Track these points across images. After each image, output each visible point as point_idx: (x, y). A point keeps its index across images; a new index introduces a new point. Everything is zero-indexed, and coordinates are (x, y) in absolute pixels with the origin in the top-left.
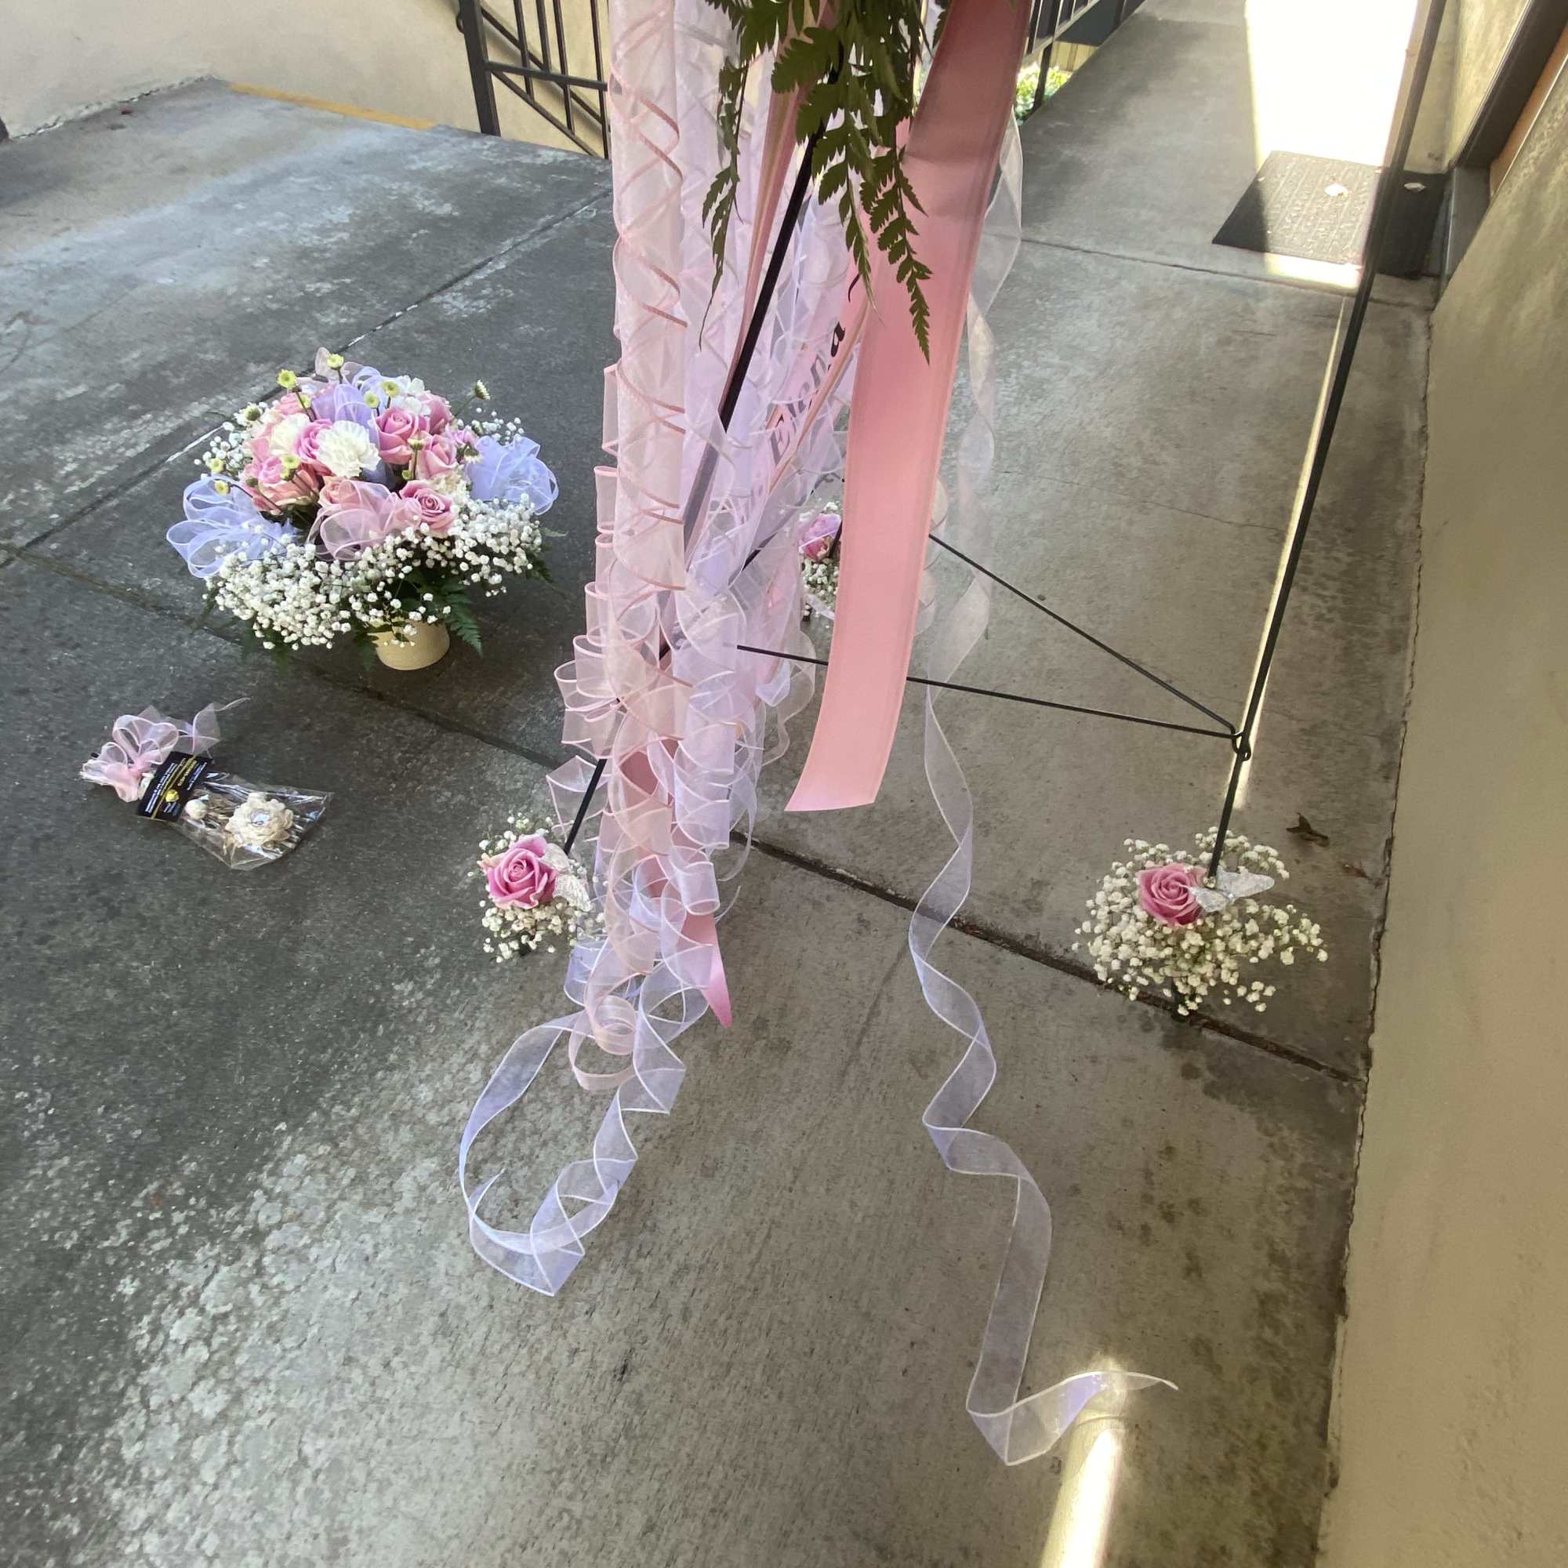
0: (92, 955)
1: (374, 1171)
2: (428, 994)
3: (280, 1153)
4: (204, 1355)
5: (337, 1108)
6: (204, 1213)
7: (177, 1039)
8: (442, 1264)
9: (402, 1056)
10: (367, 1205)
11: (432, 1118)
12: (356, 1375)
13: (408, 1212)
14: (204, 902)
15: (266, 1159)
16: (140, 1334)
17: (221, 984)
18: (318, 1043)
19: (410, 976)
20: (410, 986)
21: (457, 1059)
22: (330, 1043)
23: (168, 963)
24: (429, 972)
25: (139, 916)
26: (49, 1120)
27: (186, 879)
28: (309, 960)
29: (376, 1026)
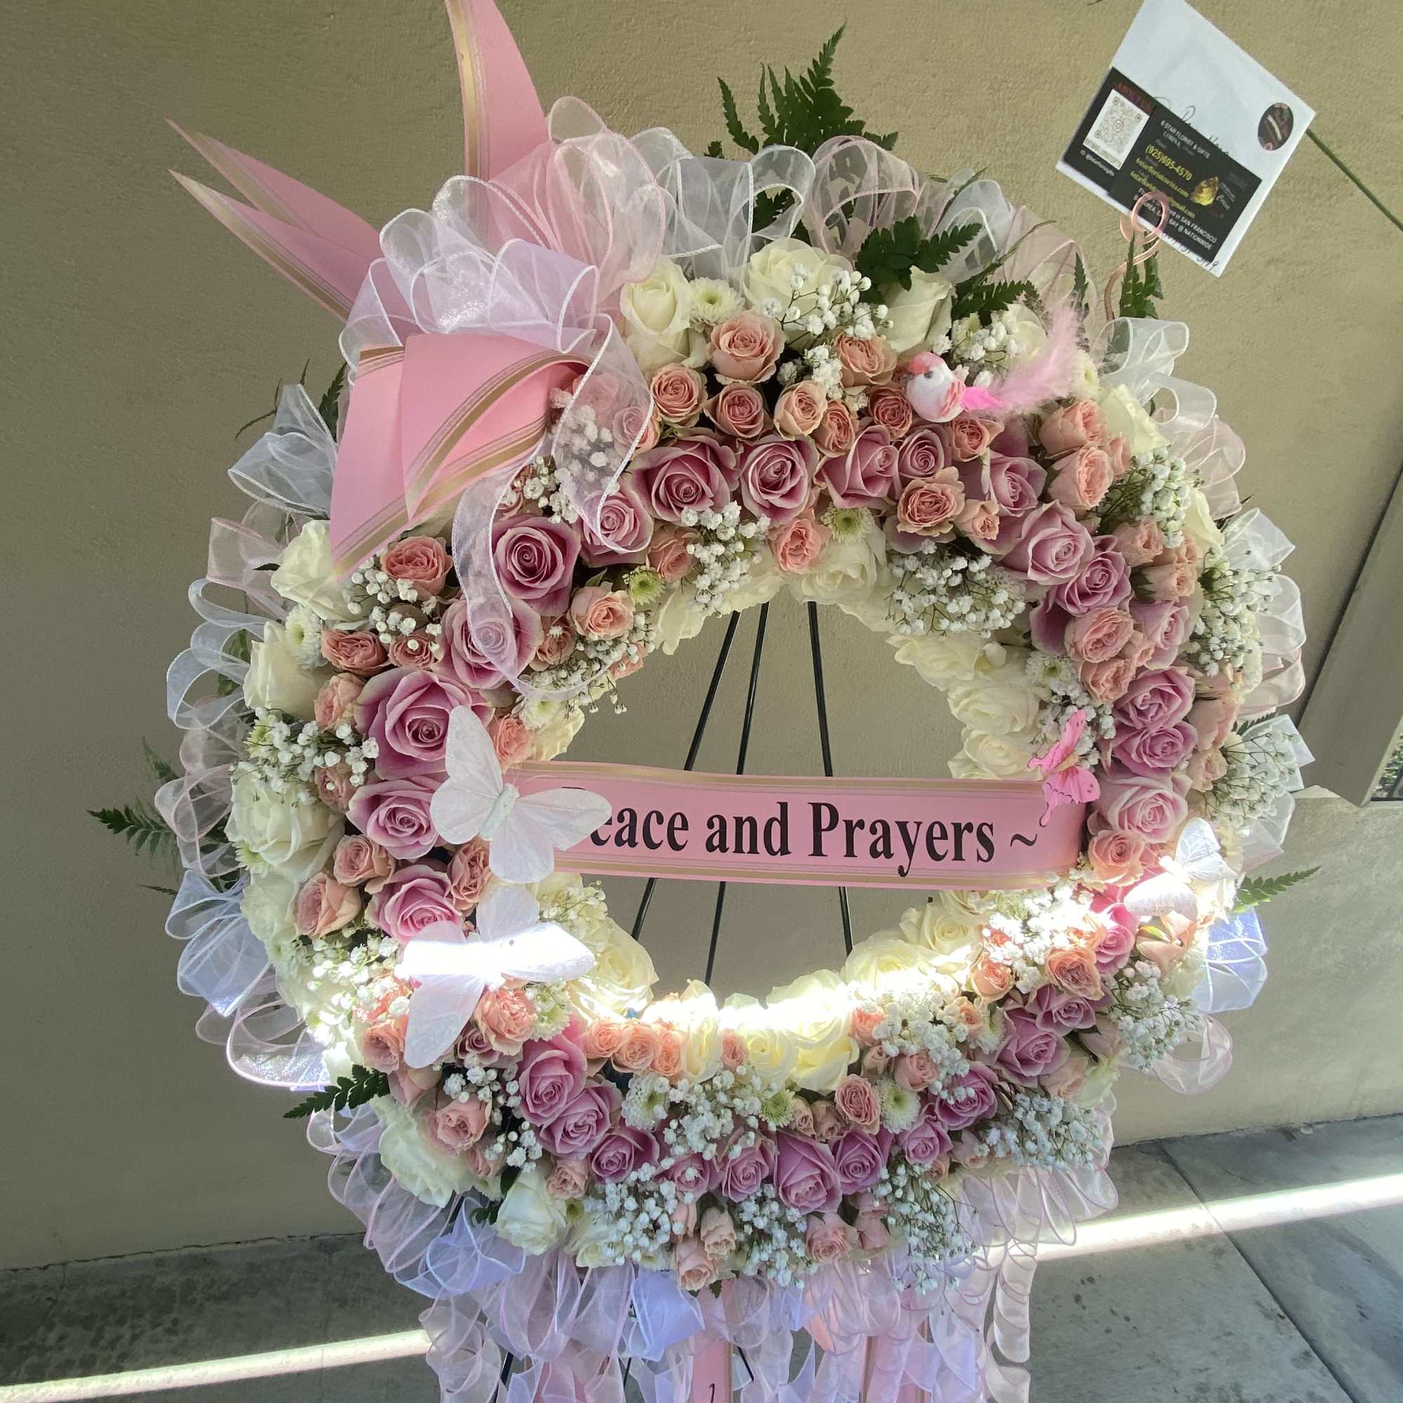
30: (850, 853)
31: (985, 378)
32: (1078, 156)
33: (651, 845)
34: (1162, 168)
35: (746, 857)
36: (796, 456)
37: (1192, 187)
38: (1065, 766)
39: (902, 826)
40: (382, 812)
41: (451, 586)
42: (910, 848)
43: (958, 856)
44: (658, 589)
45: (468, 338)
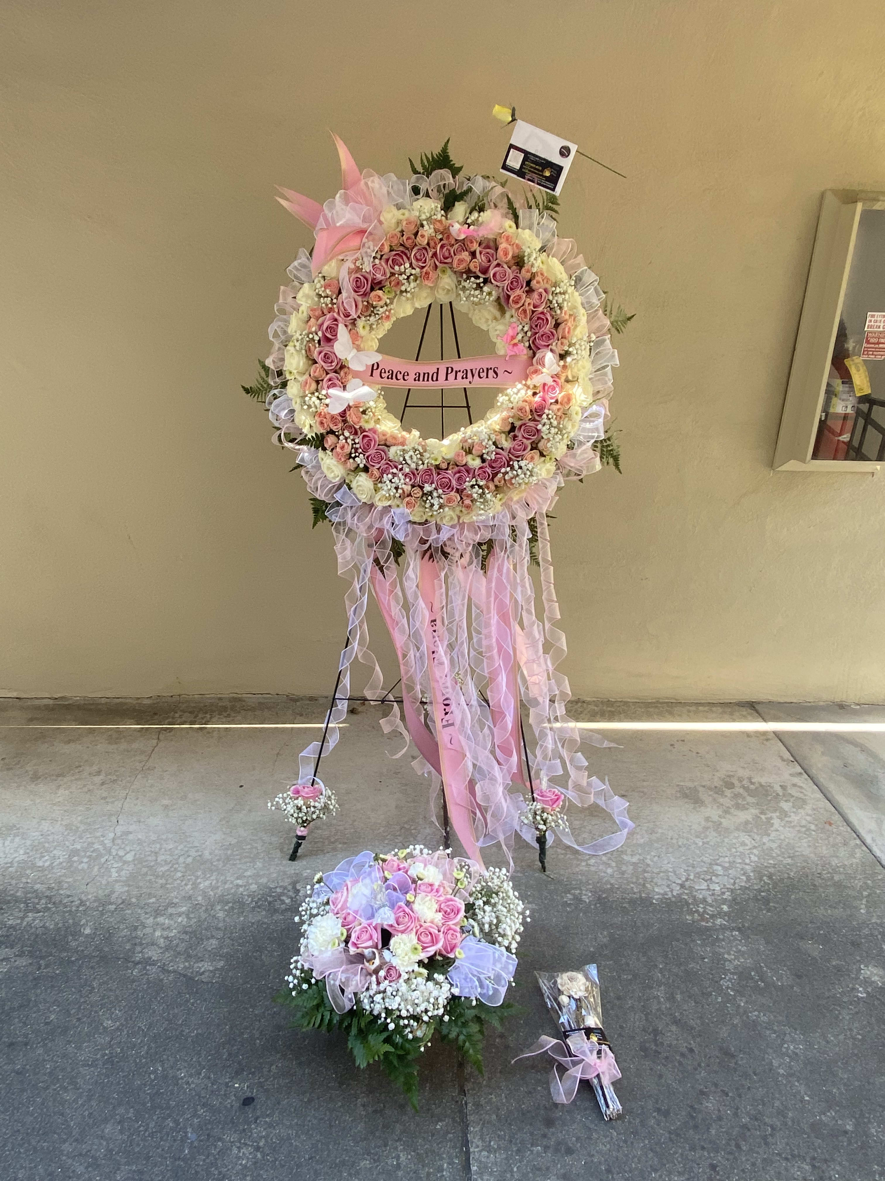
0: (676, 1022)
1: (640, 870)
2: (581, 890)
3: (660, 896)
4: (713, 878)
5: (635, 890)
6: (692, 904)
7: (666, 957)
8: (642, 841)
9: (606, 884)
10: (648, 865)
11: (614, 864)
12: (680, 843)
13: (640, 855)
14: (619, 998)
15: (666, 899)
16: (727, 895)
17: (638, 960)
18: (625, 911)
19: (580, 900)
20: (584, 897)
21: (593, 869)
22: (622, 907)
23: (652, 988)
24: (574, 895)
25: (647, 1020)
26: (726, 975)
27: (617, 1016)
28: (603, 937)
29: (604, 898)
30: (456, 379)
31: (472, 227)
32: (505, 167)
33: (397, 379)
34: (531, 167)
35: (426, 382)
36: (424, 251)
37: (542, 171)
38: (513, 342)
39: (472, 370)
40: (323, 354)
41: (340, 292)
42: (473, 376)
43: (487, 377)
44: (393, 294)
45: (342, 226)
